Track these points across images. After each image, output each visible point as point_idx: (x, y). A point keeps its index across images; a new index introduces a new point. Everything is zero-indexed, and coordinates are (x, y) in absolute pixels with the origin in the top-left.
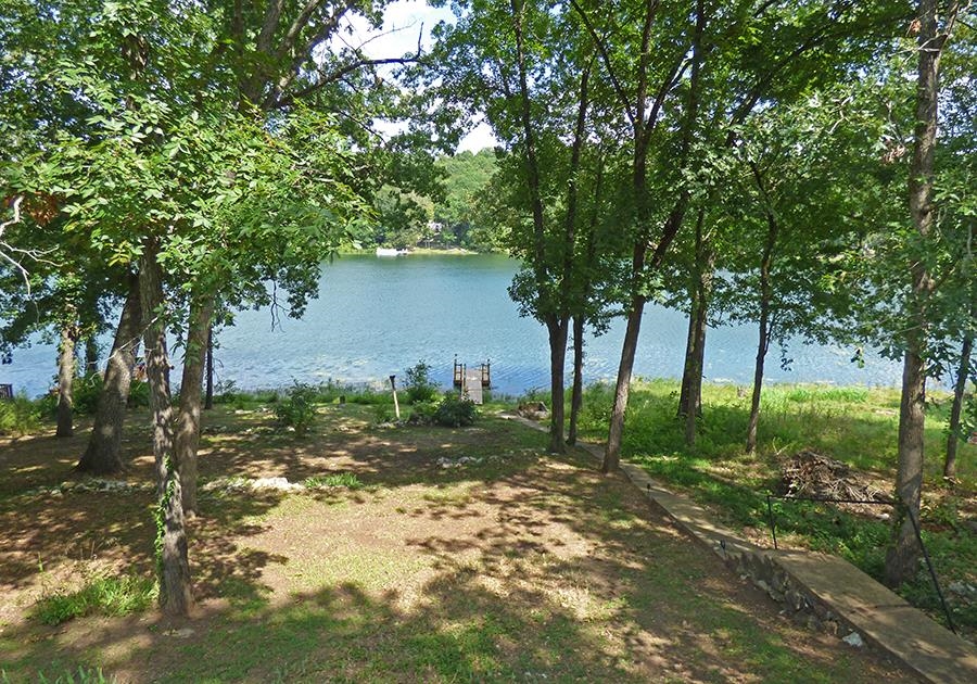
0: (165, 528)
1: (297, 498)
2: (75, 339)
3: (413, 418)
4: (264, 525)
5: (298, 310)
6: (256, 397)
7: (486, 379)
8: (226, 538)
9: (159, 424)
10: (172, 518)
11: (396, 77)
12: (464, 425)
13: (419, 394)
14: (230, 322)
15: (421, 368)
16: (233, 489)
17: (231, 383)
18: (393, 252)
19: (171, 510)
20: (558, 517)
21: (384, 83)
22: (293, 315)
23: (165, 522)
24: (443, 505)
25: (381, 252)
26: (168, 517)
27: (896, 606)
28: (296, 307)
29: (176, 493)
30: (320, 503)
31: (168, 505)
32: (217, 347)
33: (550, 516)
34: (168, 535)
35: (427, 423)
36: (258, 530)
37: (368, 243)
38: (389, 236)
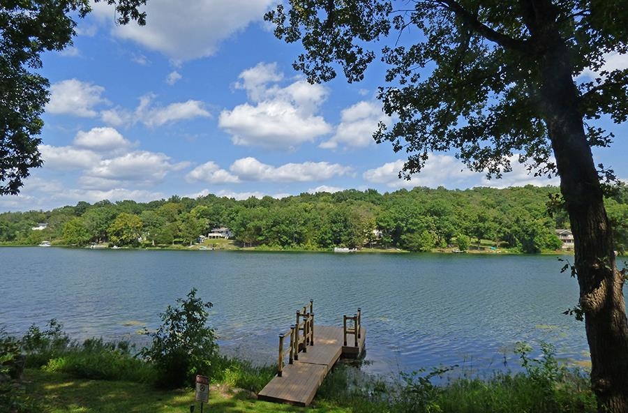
18: (346, 250)
25: (337, 249)
37: (329, 244)
38: (343, 238)
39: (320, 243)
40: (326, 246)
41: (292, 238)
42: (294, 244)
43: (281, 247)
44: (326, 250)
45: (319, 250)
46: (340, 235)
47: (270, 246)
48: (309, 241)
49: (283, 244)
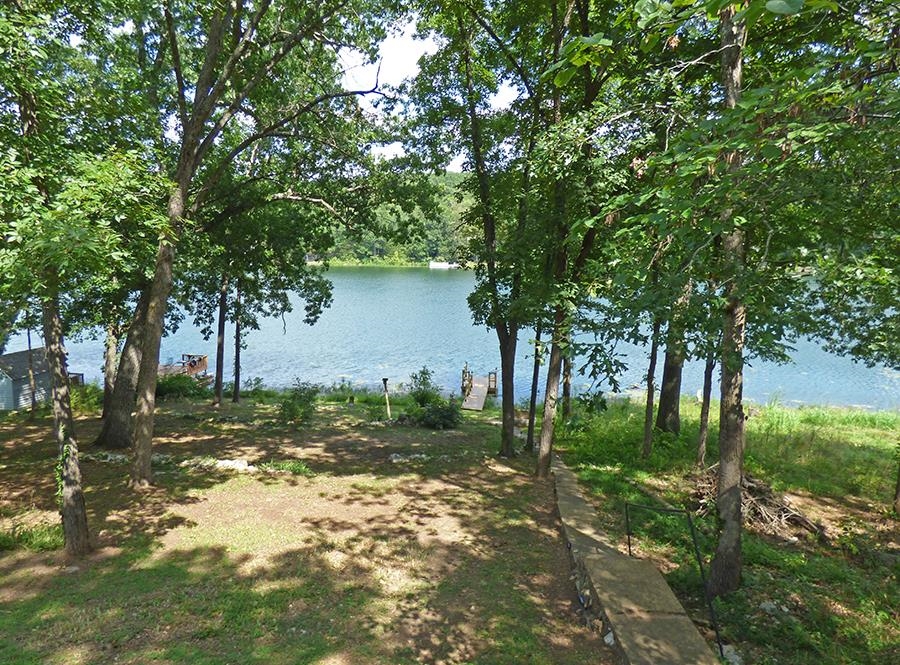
0: (64, 483)
1: (246, 478)
2: (118, 337)
3: (401, 418)
4: (201, 497)
5: (312, 318)
6: (281, 394)
7: (492, 386)
8: (164, 504)
9: (56, 399)
10: (69, 475)
11: (375, 106)
12: (446, 427)
13: (423, 397)
14: (256, 326)
15: (424, 373)
16: (201, 467)
17: (258, 380)
18: (445, 266)
19: (67, 469)
20: (458, 511)
21: (363, 113)
22: (308, 321)
23: (63, 478)
24: (364, 493)
25: (434, 265)
26: (65, 474)
27: (670, 613)
28: (311, 315)
29: (71, 455)
30: (261, 483)
31: (65, 464)
32: (245, 348)
33: (451, 511)
34: (66, 489)
35: (413, 424)
36: (195, 500)
37: (422, 257)
38: (441, 250)
39: (411, 255)
40: (418, 259)
41: (371, 249)
42: (376, 257)
43: (358, 261)
44: (418, 265)
45: (410, 265)
46: (437, 245)
47: (344, 260)
48: (396, 252)
49: (361, 257)
